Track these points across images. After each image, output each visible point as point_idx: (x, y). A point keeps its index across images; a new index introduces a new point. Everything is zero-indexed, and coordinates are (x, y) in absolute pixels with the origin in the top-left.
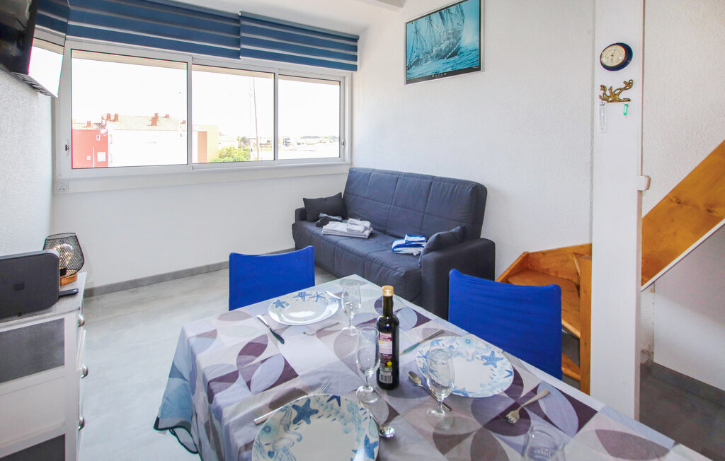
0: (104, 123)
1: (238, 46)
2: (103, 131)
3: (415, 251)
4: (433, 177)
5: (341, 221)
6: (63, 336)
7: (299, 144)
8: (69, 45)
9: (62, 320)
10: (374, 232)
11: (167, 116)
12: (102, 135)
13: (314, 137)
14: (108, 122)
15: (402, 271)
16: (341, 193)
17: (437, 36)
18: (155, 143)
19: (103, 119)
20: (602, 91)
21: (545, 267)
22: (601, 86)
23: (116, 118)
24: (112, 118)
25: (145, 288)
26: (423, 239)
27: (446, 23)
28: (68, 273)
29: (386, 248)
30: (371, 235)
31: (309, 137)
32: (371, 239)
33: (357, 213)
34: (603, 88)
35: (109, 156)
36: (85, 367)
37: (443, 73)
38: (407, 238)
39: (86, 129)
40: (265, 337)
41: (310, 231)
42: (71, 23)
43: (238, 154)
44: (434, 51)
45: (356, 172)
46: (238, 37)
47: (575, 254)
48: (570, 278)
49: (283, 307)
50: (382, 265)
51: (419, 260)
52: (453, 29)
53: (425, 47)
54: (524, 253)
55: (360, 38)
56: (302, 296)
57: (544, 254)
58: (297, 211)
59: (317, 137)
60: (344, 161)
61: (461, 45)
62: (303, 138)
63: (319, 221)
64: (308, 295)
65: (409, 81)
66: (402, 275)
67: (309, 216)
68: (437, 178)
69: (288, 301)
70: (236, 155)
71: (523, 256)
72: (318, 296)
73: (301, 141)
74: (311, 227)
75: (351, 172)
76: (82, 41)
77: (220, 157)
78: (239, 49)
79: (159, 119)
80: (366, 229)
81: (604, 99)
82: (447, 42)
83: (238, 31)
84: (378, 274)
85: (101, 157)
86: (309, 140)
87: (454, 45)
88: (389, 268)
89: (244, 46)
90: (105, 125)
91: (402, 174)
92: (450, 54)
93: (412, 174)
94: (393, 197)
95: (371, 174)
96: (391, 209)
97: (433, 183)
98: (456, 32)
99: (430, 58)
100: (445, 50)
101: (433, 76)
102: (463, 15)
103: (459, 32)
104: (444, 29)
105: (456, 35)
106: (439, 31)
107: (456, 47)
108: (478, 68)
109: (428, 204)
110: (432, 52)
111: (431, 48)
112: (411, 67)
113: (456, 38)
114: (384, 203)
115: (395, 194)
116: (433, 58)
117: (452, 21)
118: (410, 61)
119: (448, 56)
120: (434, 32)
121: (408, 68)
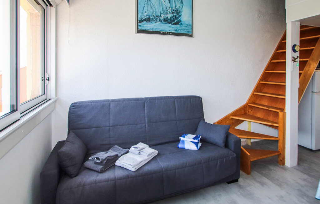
4: (174, 97)
17: (165, 9)
27: (171, 4)
34: (293, 57)
37: (170, 33)
50: (217, 159)
52: (176, 8)
61: (181, 20)
65: (139, 31)
68: (177, 97)
82: (172, 15)
84: (218, 166)
87: (176, 17)
91: (146, 99)
92: (174, 22)
93: (155, 98)
94: (145, 117)
95: (111, 104)
96: (147, 126)
97: (175, 101)
98: (178, 11)
99: (159, 20)
100: (170, 19)
101: (162, 33)
102: (182, 3)
103: (180, 11)
104: (169, 6)
105: (178, 12)
106: (166, 6)
107: (178, 19)
108: (191, 35)
109: (177, 114)
110: (161, 17)
111: (160, 14)
112: (142, 21)
113: (178, 14)
114: (137, 124)
115: (146, 115)
116: (162, 21)
117: (175, 3)
118: (142, 17)
119: (172, 23)
120: (162, 4)
121: (139, 21)
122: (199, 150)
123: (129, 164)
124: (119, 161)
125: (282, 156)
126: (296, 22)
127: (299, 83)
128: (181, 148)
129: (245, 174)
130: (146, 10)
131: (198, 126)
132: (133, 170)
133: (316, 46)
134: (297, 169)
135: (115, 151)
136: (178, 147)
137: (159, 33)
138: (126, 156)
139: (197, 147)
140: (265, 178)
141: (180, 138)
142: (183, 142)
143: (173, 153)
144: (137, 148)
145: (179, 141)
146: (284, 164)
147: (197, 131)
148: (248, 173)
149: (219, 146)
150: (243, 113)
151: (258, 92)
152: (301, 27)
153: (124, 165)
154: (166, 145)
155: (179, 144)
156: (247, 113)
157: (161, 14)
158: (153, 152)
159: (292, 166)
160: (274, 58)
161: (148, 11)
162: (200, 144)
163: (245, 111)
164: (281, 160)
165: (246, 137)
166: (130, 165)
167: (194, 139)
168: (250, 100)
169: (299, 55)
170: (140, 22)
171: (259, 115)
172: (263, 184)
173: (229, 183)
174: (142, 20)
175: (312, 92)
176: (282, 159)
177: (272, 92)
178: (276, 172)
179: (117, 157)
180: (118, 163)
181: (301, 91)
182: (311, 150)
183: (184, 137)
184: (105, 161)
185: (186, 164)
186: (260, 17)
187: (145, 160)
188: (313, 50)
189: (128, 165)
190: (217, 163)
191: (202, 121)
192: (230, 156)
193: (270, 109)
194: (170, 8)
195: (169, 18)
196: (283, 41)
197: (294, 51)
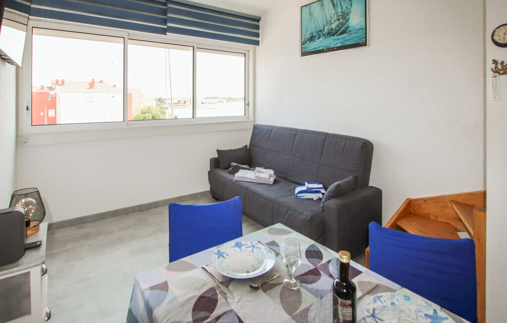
0: (54, 87)
1: (165, 24)
2: (52, 93)
3: (315, 196)
4: (327, 134)
5: (249, 169)
6: (29, 287)
7: (203, 103)
8: (31, 24)
9: (29, 273)
10: (277, 179)
11: (101, 82)
12: (52, 97)
13: (214, 98)
14: (57, 87)
15: (307, 215)
16: (247, 145)
17: (329, 18)
18: (92, 102)
19: (53, 83)
20: (494, 65)
21: (426, 212)
22: (493, 60)
23: (63, 82)
24: (60, 83)
25: (90, 225)
26: (321, 186)
27: (336, 8)
28: (32, 224)
29: (290, 194)
30: (275, 182)
31: (210, 98)
32: (276, 185)
33: (261, 162)
34: (495, 62)
35: (57, 113)
36: (48, 311)
37: (334, 48)
38: (308, 185)
39: (40, 91)
40: (213, 290)
41: (223, 177)
42: (33, 6)
43: (156, 111)
44: (326, 29)
45: (259, 128)
46: (165, 17)
47: (453, 201)
48: (448, 222)
49: (224, 257)
50: (289, 208)
51: (322, 205)
52: (342, 12)
53: (317, 26)
54: (407, 199)
55: (262, 18)
56: (238, 245)
57: (425, 201)
58: (211, 160)
59: (216, 98)
60: (248, 119)
61: (350, 25)
62: (206, 98)
63: (230, 169)
64: (244, 245)
65: (304, 54)
66: (308, 218)
67: (221, 164)
68: (330, 134)
69: (227, 251)
70: (154, 112)
71: (407, 202)
72: (253, 246)
73: (204, 101)
74: (225, 174)
75: (256, 128)
76: (40, 21)
77: (142, 113)
78: (166, 27)
79: (95, 83)
80: (270, 176)
81: (496, 71)
82: (337, 23)
83: (165, 12)
84: (287, 216)
85: (51, 113)
86: (210, 100)
87: (343, 24)
88: (296, 211)
89: (169, 25)
90: (55, 88)
92: (340, 32)
94: (292, 150)
95: (273, 130)
96: (291, 159)
97: (327, 139)
98: (345, 14)
99: (322, 36)
101: (325, 50)
102: (350, 1)
103: (348, 14)
104: (334, 12)
106: (330, 13)
107: (345, 26)
108: (364, 44)
109: (323, 156)
113: (345, 19)
114: (284, 154)
115: (294, 147)
116: (325, 35)
117: (341, 6)
118: (306, 37)
119: (338, 34)
120: (325, 14)
121: (303, 43)
157: (324, 26)
161: (311, 28)
174: (306, 40)
190: (286, 213)
194: (335, 15)
195: (334, 28)
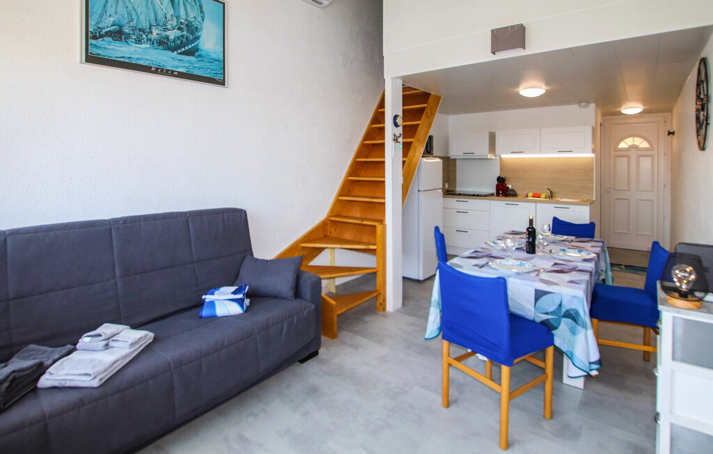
17: (160, 16)
27: (176, 8)
37: (173, 71)
44: (154, 33)
52: (187, 20)
53: (134, 18)
65: (93, 59)
68: (191, 212)
82: (178, 33)
87: (188, 40)
91: (116, 221)
92: (183, 50)
93: (140, 217)
94: (114, 265)
95: (8, 242)
96: (119, 285)
97: (190, 222)
98: (192, 26)
99: (145, 39)
100: (174, 41)
101: (153, 69)
102: (202, 12)
103: (197, 28)
104: (172, 12)
105: (192, 30)
106: (164, 10)
107: (193, 45)
108: (222, 83)
109: (193, 250)
110: (151, 32)
111: (148, 27)
112: (101, 36)
113: (192, 33)
114: (91, 284)
115: (115, 258)
116: (153, 43)
117: (186, 10)
118: (100, 26)
119: (179, 51)
120: (154, 6)
121: (91, 36)
122: (246, 311)
123: (80, 375)
124: (51, 374)
125: (381, 297)
126: (398, 80)
127: (403, 176)
128: (207, 317)
129: (329, 339)
130: (111, 10)
131: (242, 268)
132: (95, 383)
133: (422, 120)
134: (402, 312)
135: (32, 357)
136: (201, 317)
137: (146, 69)
138: (69, 359)
139: (242, 306)
140: (359, 337)
141: (204, 297)
142: (212, 304)
143: (191, 329)
144: (100, 335)
145: (201, 304)
146: (384, 309)
147: (239, 277)
148: (334, 336)
149: (284, 298)
150: (322, 236)
151: (345, 196)
152: (405, 89)
153: (66, 380)
154: (172, 318)
155: (202, 310)
156: (329, 234)
157: (151, 26)
158: (143, 335)
159: (395, 309)
160: (367, 137)
161: (116, 13)
162: (247, 302)
163: (324, 231)
164: (381, 304)
165: (329, 276)
166: (86, 374)
167: (234, 293)
168: (332, 210)
169: (401, 132)
170: (95, 38)
171: (348, 236)
172: (356, 347)
173: (302, 361)
174: (100, 32)
175: (419, 191)
176: (382, 301)
177: (366, 195)
178: (375, 324)
179: (41, 369)
180: (45, 381)
181: (405, 189)
182: (418, 281)
183: (213, 294)
184: (6, 385)
185: (223, 341)
186: (345, 64)
187: (125, 357)
188: (418, 125)
189: (79, 378)
190: (282, 329)
191: (249, 257)
192: (305, 309)
193: (365, 223)
194: (175, 18)
195: (172, 37)
196: (380, 110)
197: (396, 125)
